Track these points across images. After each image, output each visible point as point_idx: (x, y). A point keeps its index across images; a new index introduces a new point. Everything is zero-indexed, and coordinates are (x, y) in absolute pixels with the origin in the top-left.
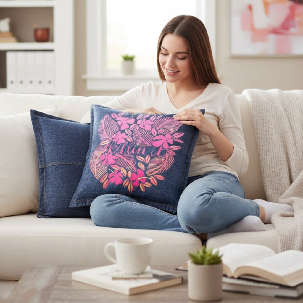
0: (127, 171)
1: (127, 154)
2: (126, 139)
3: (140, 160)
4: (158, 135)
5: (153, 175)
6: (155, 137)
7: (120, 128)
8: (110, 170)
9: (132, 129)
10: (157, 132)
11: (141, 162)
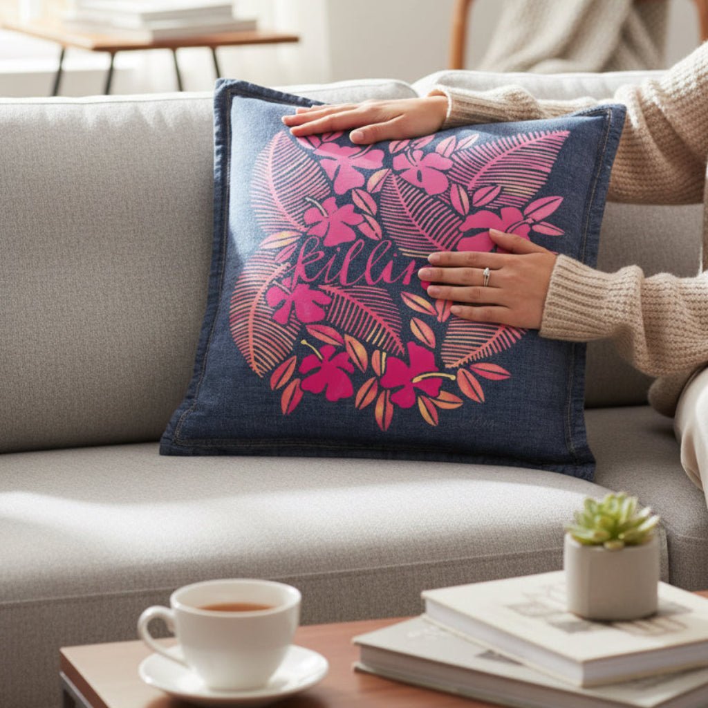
0: (370, 349)
1: (364, 283)
2: (355, 228)
3: (414, 307)
4: (473, 210)
5: (467, 366)
6: (463, 218)
7: (331, 183)
8: (304, 342)
9: (379, 189)
10: (470, 199)
11: (420, 316)
